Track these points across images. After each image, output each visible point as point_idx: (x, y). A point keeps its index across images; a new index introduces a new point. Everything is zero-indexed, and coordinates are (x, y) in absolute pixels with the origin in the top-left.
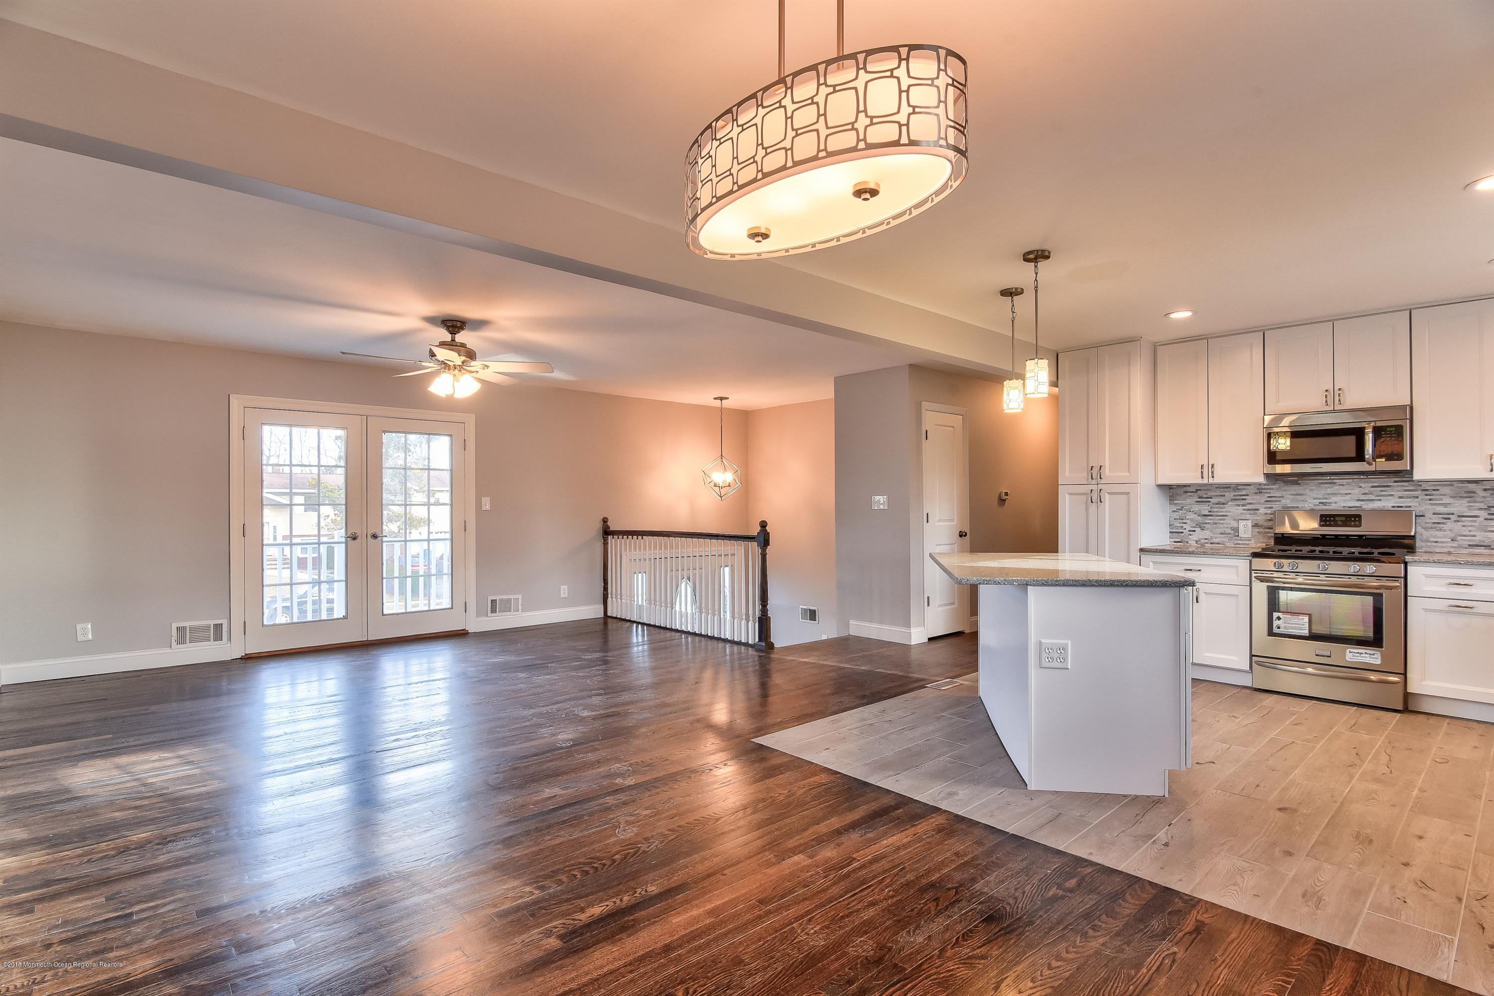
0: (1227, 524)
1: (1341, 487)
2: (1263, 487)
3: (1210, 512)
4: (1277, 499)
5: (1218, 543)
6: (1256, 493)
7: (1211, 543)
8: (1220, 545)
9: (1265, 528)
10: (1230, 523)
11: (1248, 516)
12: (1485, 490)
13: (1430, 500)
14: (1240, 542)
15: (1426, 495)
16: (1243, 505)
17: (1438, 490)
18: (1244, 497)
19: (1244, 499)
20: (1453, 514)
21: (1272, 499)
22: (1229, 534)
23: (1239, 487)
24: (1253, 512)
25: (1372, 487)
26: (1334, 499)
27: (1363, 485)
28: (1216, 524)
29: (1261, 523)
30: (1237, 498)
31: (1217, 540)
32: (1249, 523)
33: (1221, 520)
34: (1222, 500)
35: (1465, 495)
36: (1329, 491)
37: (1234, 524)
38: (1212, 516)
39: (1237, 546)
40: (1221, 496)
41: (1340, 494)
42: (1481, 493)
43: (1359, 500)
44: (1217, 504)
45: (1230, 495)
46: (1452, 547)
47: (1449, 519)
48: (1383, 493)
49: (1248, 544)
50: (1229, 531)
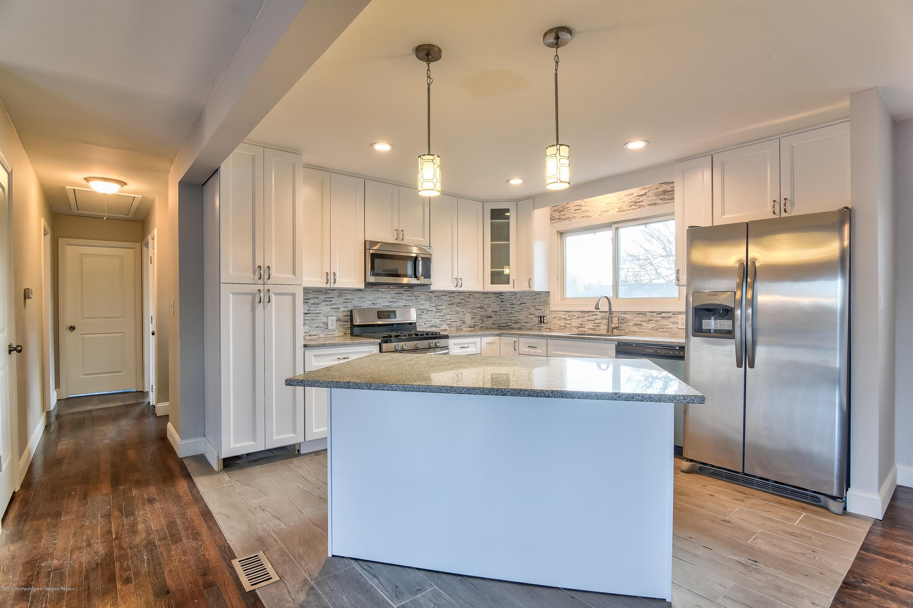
0: (320, 319)
1: (382, 293)
2: (343, 292)
3: (308, 310)
4: (350, 301)
5: (314, 335)
6: (338, 296)
7: (310, 336)
8: (316, 337)
9: (344, 322)
10: (322, 319)
11: (333, 314)
12: (435, 297)
13: (417, 302)
14: (329, 333)
15: (416, 299)
16: (330, 305)
17: (419, 296)
18: (331, 299)
19: (331, 301)
20: (425, 309)
21: (348, 301)
22: (321, 327)
23: (328, 292)
24: (336, 310)
25: (395, 294)
26: (379, 301)
27: (391, 292)
28: (313, 320)
29: (341, 318)
30: (327, 299)
31: (313, 333)
32: (334, 318)
33: (316, 316)
34: (316, 301)
35: (429, 299)
36: (377, 296)
37: (325, 320)
38: (310, 313)
39: (327, 336)
40: (316, 298)
41: (381, 297)
42: (434, 298)
43: (389, 302)
44: (314, 304)
45: (322, 297)
46: (424, 328)
47: (424, 312)
48: (400, 298)
49: (333, 334)
50: (321, 325)
